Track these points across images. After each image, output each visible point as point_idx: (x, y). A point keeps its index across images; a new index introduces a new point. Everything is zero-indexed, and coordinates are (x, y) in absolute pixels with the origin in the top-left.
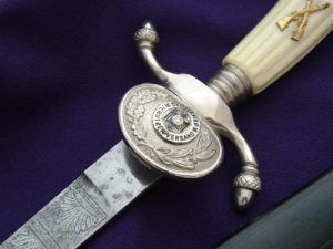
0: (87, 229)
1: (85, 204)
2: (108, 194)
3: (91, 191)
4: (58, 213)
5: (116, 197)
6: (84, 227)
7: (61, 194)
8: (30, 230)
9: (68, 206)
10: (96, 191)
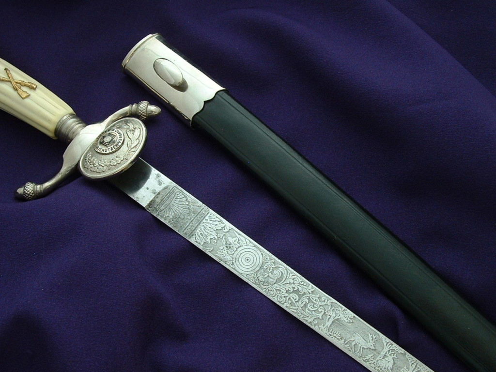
0: (185, 197)
1: (167, 202)
2: (158, 189)
3: (158, 200)
4: (177, 219)
5: (160, 184)
6: (184, 199)
7: (162, 220)
8: (192, 234)
9: (170, 213)
10: (157, 197)
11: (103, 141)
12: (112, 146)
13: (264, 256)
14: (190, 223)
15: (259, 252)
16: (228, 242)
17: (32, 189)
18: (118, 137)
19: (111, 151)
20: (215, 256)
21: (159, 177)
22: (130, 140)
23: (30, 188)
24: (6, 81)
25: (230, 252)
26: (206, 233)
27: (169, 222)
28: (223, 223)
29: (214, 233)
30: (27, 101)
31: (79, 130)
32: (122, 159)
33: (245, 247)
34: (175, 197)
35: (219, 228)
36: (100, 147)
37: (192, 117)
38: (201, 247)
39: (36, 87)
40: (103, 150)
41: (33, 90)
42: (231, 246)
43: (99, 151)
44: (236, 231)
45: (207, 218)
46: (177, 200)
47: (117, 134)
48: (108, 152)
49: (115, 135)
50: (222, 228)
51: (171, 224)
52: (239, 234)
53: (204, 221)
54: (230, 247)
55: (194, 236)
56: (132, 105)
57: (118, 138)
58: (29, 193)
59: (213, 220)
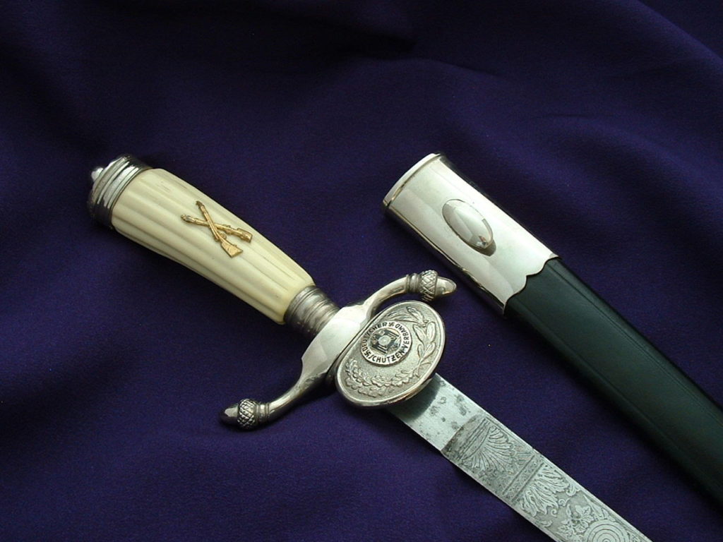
0: (505, 436)
1: (477, 444)
2: (462, 421)
3: (461, 439)
4: (492, 472)
5: (463, 412)
6: (504, 440)
7: (469, 473)
8: (518, 498)
9: (482, 461)
10: (460, 435)
11: (378, 343)
12: (394, 354)
13: (631, 537)
14: (514, 480)
15: (623, 530)
16: (575, 513)
17: (252, 412)
18: (403, 337)
19: (392, 362)
20: (556, 535)
21: (460, 400)
22: (421, 343)
23: (250, 410)
24: (201, 225)
25: (577, 530)
26: (540, 498)
27: (480, 477)
28: (567, 482)
29: (553, 498)
30: (238, 260)
31: (327, 315)
32: (411, 376)
33: (602, 522)
34: (488, 436)
35: (560, 490)
36: (373, 353)
37: (506, 301)
38: (532, 520)
39: (251, 238)
40: (379, 359)
41: (247, 243)
42: (580, 519)
43: (371, 360)
44: (586, 496)
45: (540, 472)
46: (491, 440)
47: (400, 331)
48: (387, 363)
49: (396, 333)
50: (565, 489)
51: (483, 480)
52: (592, 501)
53: (536, 477)
54: (579, 522)
55: (521, 502)
56: (411, 275)
57: (403, 340)
58: (247, 418)
59: (550, 475)
